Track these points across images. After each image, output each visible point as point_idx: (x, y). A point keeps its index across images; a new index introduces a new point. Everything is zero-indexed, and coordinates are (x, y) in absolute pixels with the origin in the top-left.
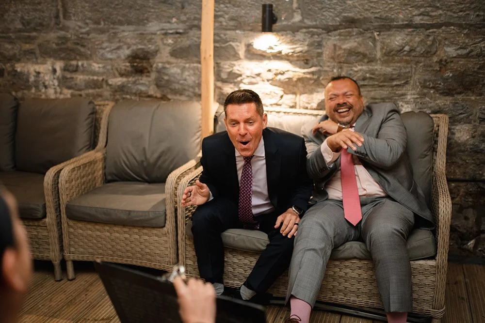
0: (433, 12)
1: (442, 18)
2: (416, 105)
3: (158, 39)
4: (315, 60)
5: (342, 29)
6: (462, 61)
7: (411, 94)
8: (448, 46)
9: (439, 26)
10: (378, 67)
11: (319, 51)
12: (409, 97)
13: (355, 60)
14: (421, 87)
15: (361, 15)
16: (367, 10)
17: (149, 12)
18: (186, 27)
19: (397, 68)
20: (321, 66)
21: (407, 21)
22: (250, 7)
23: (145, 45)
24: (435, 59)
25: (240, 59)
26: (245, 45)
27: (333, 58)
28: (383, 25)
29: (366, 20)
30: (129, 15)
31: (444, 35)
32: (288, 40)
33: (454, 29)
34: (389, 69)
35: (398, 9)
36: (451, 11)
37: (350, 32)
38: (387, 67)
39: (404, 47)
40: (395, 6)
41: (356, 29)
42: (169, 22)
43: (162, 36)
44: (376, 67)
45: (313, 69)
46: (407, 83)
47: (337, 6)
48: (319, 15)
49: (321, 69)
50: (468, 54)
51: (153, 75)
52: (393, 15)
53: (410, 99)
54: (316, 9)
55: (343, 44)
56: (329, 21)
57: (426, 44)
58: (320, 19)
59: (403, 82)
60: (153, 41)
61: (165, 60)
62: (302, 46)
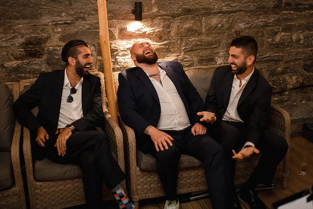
0: (232, 4)
1: (237, 7)
2: (224, 58)
3: (49, 28)
4: (166, 36)
5: (182, 16)
6: (247, 31)
7: (222, 52)
8: (240, 23)
9: (235, 12)
10: (203, 37)
11: (169, 30)
12: (221, 54)
13: (190, 35)
14: (227, 47)
15: (194, 7)
16: (197, 4)
17: (42, 8)
18: (74, 19)
19: (214, 37)
20: (170, 40)
21: (219, 10)
22: (123, 3)
23: (38, 34)
24: (233, 30)
25: (115, 39)
26: (119, 29)
27: (177, 34)
28: (206, 12)
29: (197, 10)
30: (23, 11)
31: (238, 17)
32: (149, 24)
33: (243, 14)
34: (210, 38)
35: (214, 3)
36: (241, 3)
37: (187, 18)
38: (209, 37)
39: (218, 25)
40: (212, 1)
41: (191, 15)
42: (60, 16)
43: (53, 27)
44: (203, 38)
45: (165, 42)
46: (219, 46)
47: (180, 2)
48: (169, 8)
49: (170, 41)
50: (250, 26)
51: (45, 57)
52: (211, 6)
53: (221, 55)
54: (167, 4)
55: (183, 25)
56: (175, 11)
57: (230, 22)
58: (170, 10)
59: (218, 45)
60: (45, 30)
61: (55, 44)
62: (158, 28)
